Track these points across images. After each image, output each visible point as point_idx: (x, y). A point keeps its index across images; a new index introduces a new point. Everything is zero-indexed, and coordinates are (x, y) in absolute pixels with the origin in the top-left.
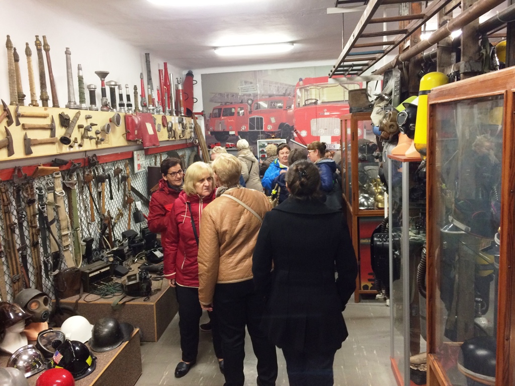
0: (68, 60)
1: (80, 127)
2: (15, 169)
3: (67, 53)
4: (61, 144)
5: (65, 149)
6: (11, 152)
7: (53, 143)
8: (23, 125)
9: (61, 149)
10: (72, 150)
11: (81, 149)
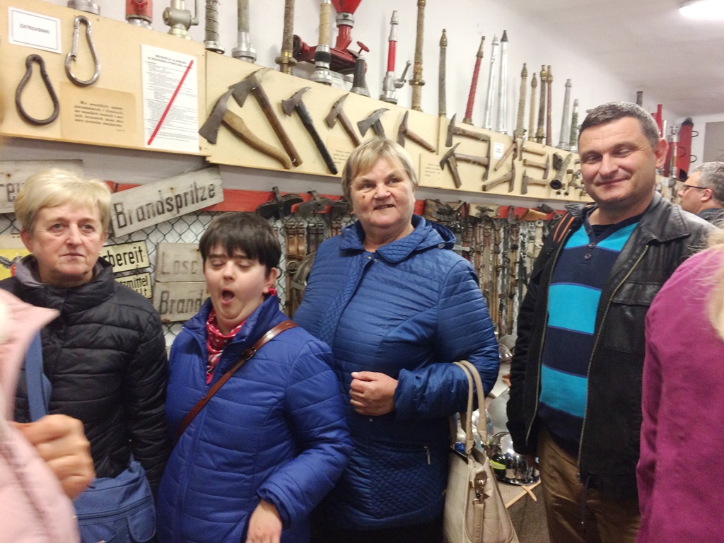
0: (567, 93)
1: (570, 172)
2: (510, 207)
3: (568, 85)
4: (550, 188)
5: (553, 194)
6: (511, 189)
7: (543, 185)
8: (525, 161)
9: (549, 194)
10: (558, 197)
11: (567, 198)
